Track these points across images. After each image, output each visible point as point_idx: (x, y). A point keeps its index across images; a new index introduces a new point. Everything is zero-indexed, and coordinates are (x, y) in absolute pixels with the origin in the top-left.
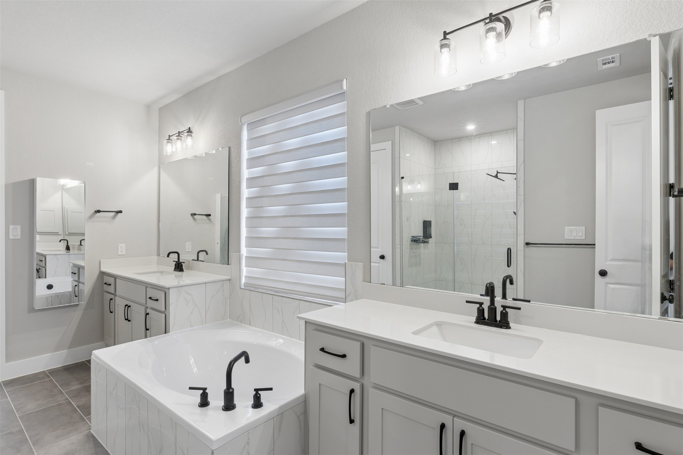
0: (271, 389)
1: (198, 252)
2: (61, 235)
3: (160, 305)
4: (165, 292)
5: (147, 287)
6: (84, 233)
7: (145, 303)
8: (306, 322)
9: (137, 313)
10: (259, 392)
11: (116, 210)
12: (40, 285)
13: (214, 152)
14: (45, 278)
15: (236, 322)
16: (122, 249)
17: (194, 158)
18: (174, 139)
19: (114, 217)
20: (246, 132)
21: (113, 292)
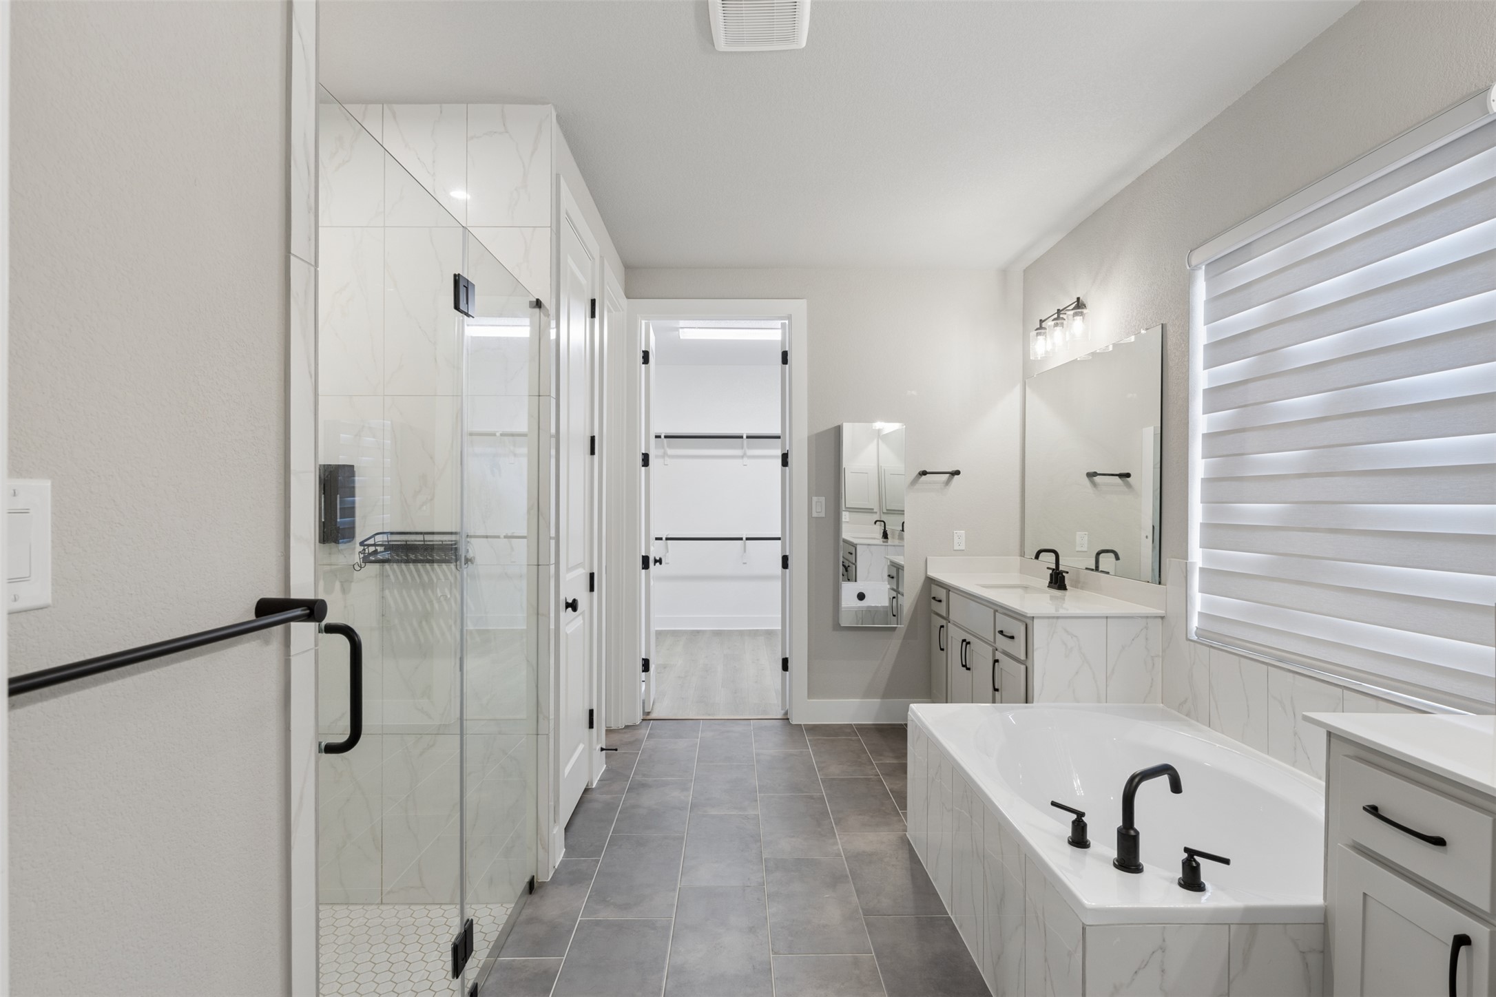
0: (1226, 861)
1: (1098, 554)
2: (876, 513)
3: (1018, 648)
4: (1026, 625)
5: (997, 611)
6: (904, 511)
7: (992, 641)
8: (1329, 734)
9: (981, 656)
10: (1195, 857)
11: (950, 470)
12: (849, 591)
13: (1132, 339)
14: (856, 581)
15: (1176, 713)
16: (960, 539)
17: (1091, 357)
18: (1049, 326)
19: (948, 482)
20: (1204, 283)
21: (944, 614)
